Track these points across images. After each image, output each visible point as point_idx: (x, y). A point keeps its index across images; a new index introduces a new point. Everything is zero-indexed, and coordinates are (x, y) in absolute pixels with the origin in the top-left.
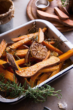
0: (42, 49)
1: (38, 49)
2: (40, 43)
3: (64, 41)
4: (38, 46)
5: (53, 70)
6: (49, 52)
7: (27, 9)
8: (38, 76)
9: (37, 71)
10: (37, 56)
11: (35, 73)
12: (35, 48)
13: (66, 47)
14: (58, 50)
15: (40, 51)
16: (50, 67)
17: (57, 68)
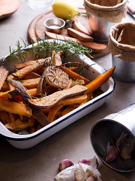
0: (62, 74)
1: (55, 74)
2: (57, 67)
3: (90, 65)
4: (55, 70)
5: (79, 100)
6: (71, 80)
7: (29, 32)
8: (59, 111)
9: (57, 100)
10: (55, 83)
11: (55, 102)
12: (51, 72)
13: (94, 72)
14: (84, 78)
15: (59, 77)
16: (76, 98)
17: (84, 98)
